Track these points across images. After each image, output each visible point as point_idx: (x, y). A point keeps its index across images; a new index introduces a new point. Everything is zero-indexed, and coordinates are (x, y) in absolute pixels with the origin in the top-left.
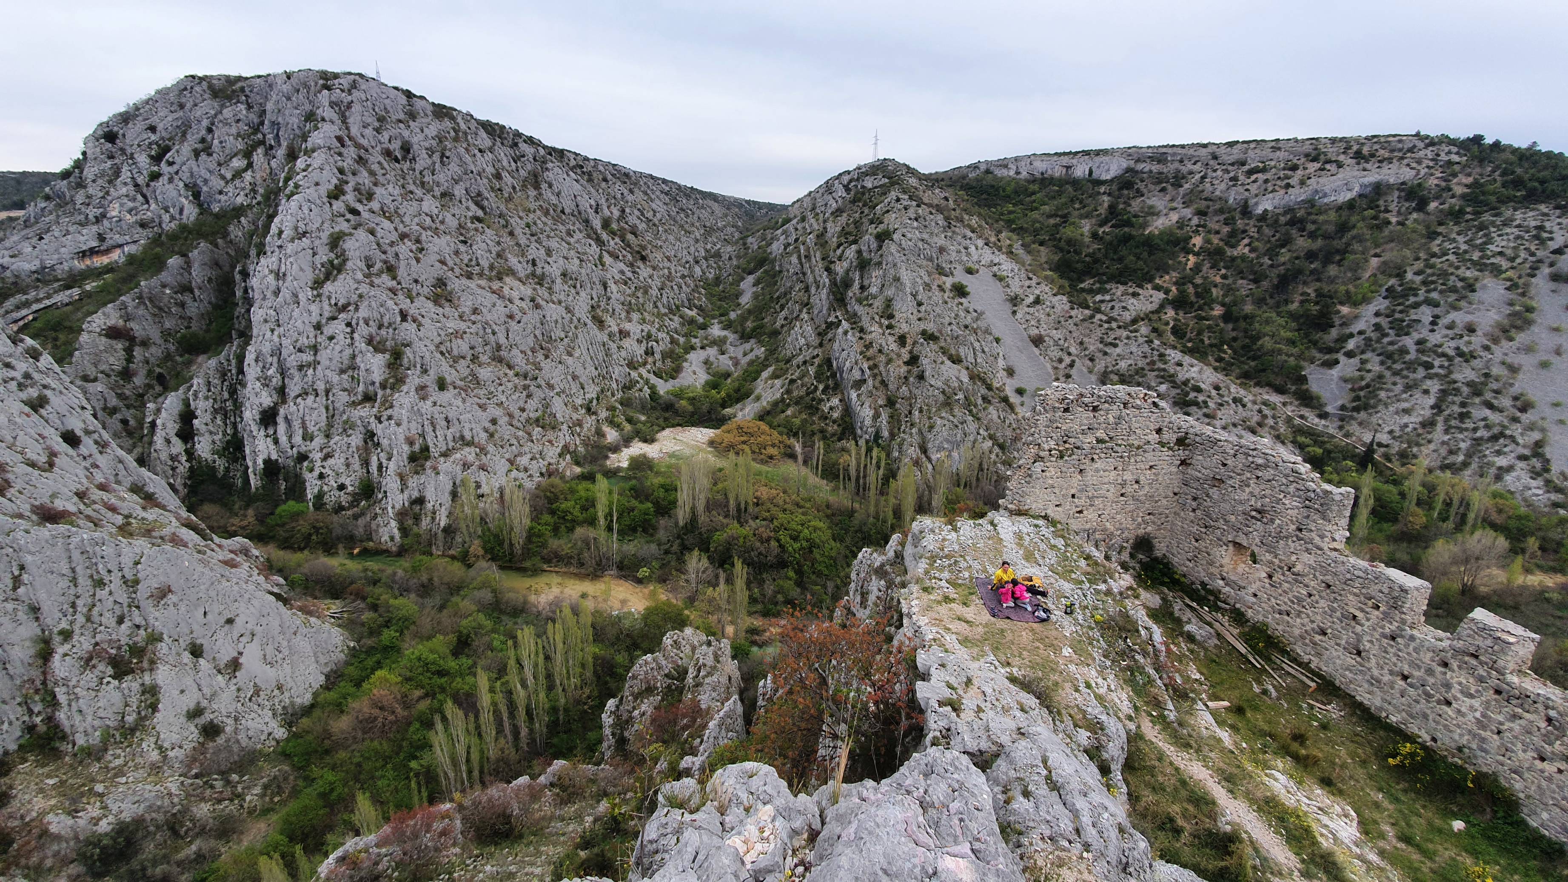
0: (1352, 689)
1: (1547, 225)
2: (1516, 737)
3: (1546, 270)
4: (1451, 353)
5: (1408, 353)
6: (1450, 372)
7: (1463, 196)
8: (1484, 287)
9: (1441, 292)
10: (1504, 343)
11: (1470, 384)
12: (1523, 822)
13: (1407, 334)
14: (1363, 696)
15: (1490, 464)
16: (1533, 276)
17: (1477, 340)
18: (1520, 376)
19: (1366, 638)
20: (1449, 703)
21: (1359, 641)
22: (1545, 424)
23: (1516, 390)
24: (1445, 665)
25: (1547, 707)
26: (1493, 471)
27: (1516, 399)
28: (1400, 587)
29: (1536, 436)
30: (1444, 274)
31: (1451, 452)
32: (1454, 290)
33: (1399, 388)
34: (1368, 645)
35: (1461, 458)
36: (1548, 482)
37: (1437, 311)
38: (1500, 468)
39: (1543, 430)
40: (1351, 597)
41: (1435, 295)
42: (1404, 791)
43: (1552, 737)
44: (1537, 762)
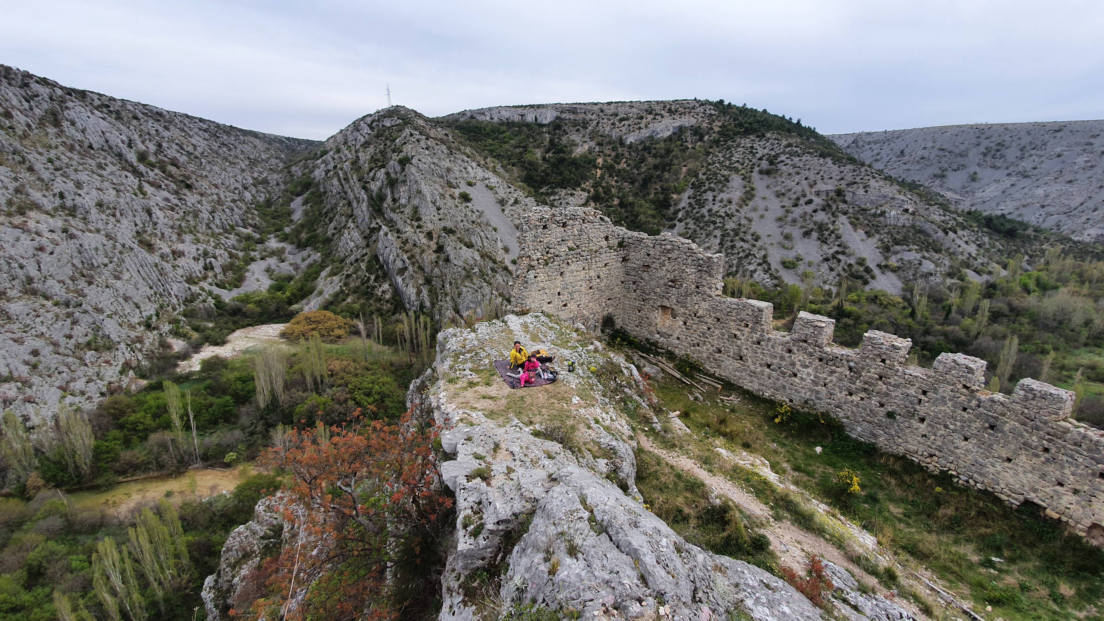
0: (741, 383)
1: (755, 145)
2: (834, 385)
3: (757, 169)
4: (723, 215)
5: (705, 217)
6: (724, 225)
7: (719, 132)
8: (733, 179)
9: (715, 183)
10: (745, 207)
11: (732, 230)
12: (849, 437)
13: (704, 207)
14: (747, 386)
15: (747, 270)
16: (752, 172)
17: (734, 207)
18: (753, 223)
19: (744, 347)
20: (795, 375)
21: (740, 350)
22: (767, 246)
23: (752, 231)
24: (790, 351)
25: (848, 361)
26: (748, 273)
27: (753, 235)
28: (758, 308)
29: (763, 252)
30: (715, 174)
31: (730, 266)
32: (720, 182)
33: (704, 235)
34: (745, 351)
35: (735, 269)
36: (771, 275)
37: (715, 193)
38: (751, 271)
39: (765, 249)
40: (732, 324)
41: (712, 185)
42: (786, 437)
43: (854, 379)
44: (848, 397)
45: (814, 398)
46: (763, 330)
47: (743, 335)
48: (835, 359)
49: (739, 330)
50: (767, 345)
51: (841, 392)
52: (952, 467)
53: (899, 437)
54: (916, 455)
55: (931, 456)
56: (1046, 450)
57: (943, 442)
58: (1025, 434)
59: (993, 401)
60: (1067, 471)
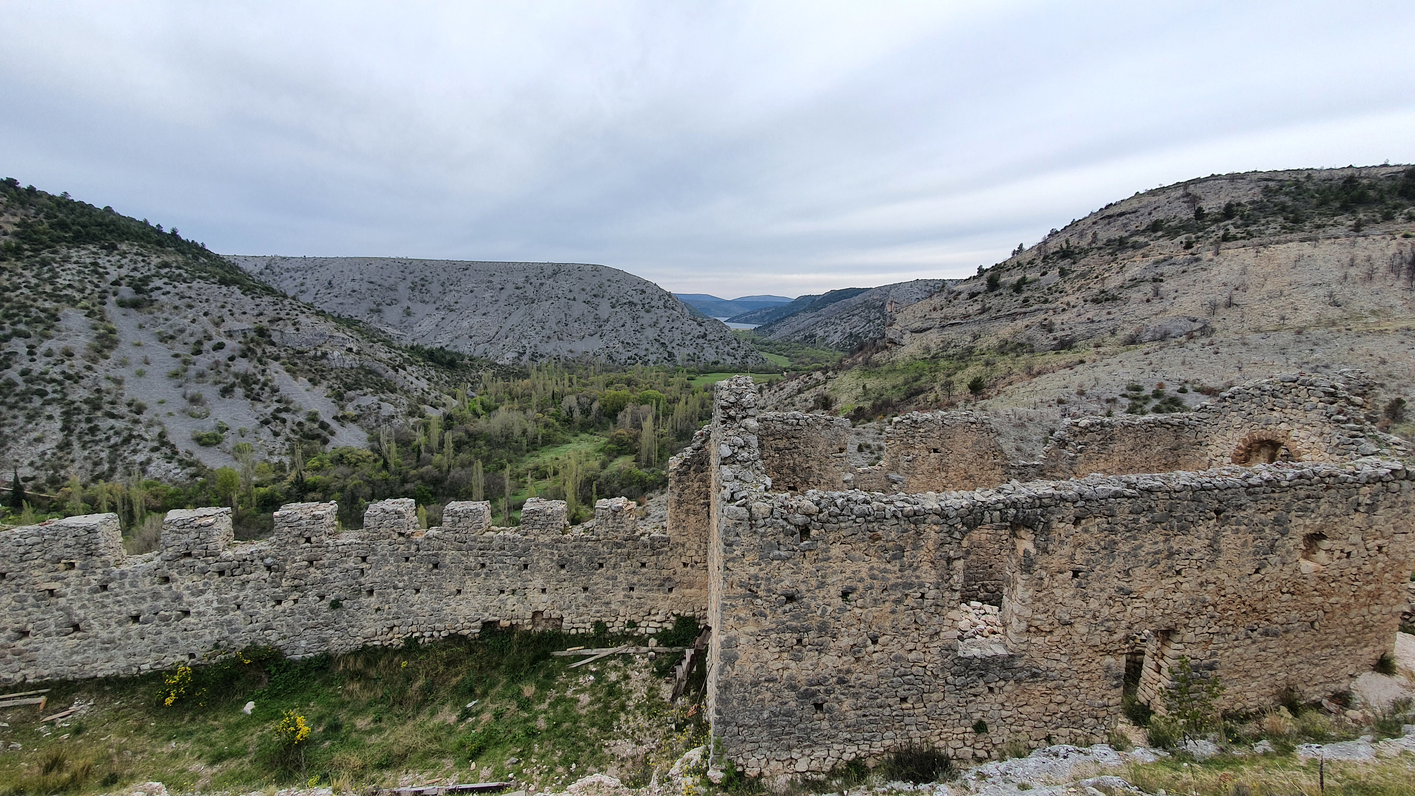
0: (89, 671)
1: (100, 261)
2: (253, 600)
3: (112, 299)
4: (60, 378)
5: (16, 384)
6: (65, 395)
7: (15, 234)
8: (66, 316)
9: (27, 323)
10: (102, 361)
11: (86, 402)
12: (292, 661)
13: (8, 367)
14: (104, 669)
15: (132, 463)
16: (104, 304)
17: (78, 363)
18: (126, 386)
19: (76, 606)
20: (187, 613)
21: (69, 615)
22: (161, 419)
23: (127, 398)
24: (166, 580)
25: (262, 559)
26: (136, 468)
27: (129, 405)
28: (85, 529)
29: (157, 430)
30: (23, 307)
31: (96, 464)
32: (38, 320)
33: (21, 420)
34: (81, 613)
35: (106, 466)
37: (30, 341)
39: (160, 424)
41: (21, 327)
42: (193, 720)
43: (278, 580)
44: (277, 607)
45: (227, 634)
46: (106, 564)
47: (68, 585)
48: (242, 564)
49: (56, 579)
50: (122, 586)
51: (264, 606)
52: (414, 628)
53: (353, 626)
54: (376, 638)
55: (391, 629)
56: (483, 566)
57: (398, 607)
58: (463, 558)
59: (428, 538)
60: (503, 577)
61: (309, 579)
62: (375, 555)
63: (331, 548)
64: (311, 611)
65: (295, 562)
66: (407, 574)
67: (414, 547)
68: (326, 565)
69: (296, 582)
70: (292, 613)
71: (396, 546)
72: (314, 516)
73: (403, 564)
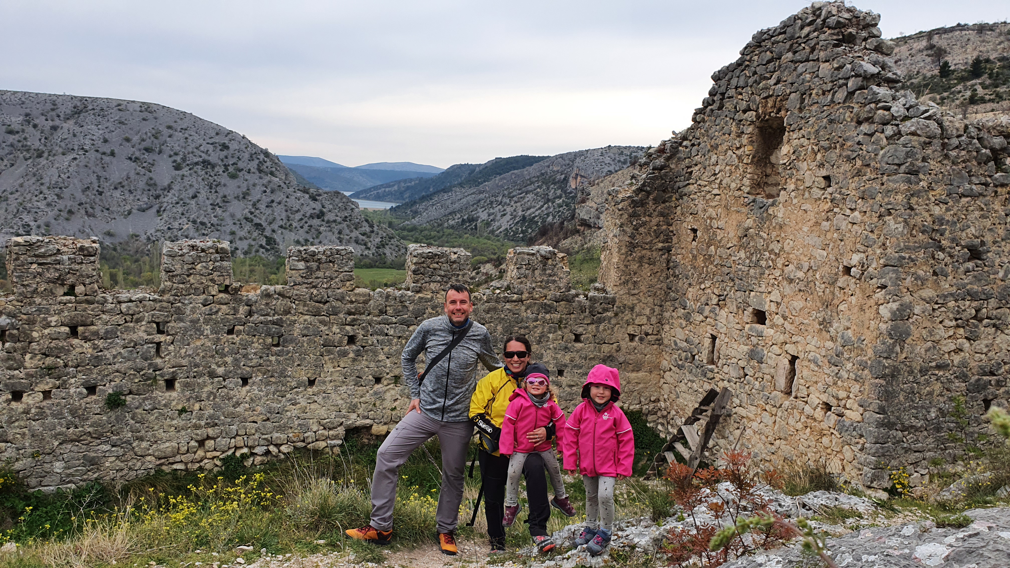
52: (239, 441)
54: (177, 458)
55: (203, 442)
56: (353, 339)
60: (381, 357)
61: (72, 356)
62: (182, 320)
63: (109, 306)
64: (73, 412)
65: (48, 325)
66: (231, 353)
67: (243, 310)
68: (102, 332)
69: (49, 361)
70: (41, 415)
71: (215, 307)
72: (82, 249)
73: (225, 337)
